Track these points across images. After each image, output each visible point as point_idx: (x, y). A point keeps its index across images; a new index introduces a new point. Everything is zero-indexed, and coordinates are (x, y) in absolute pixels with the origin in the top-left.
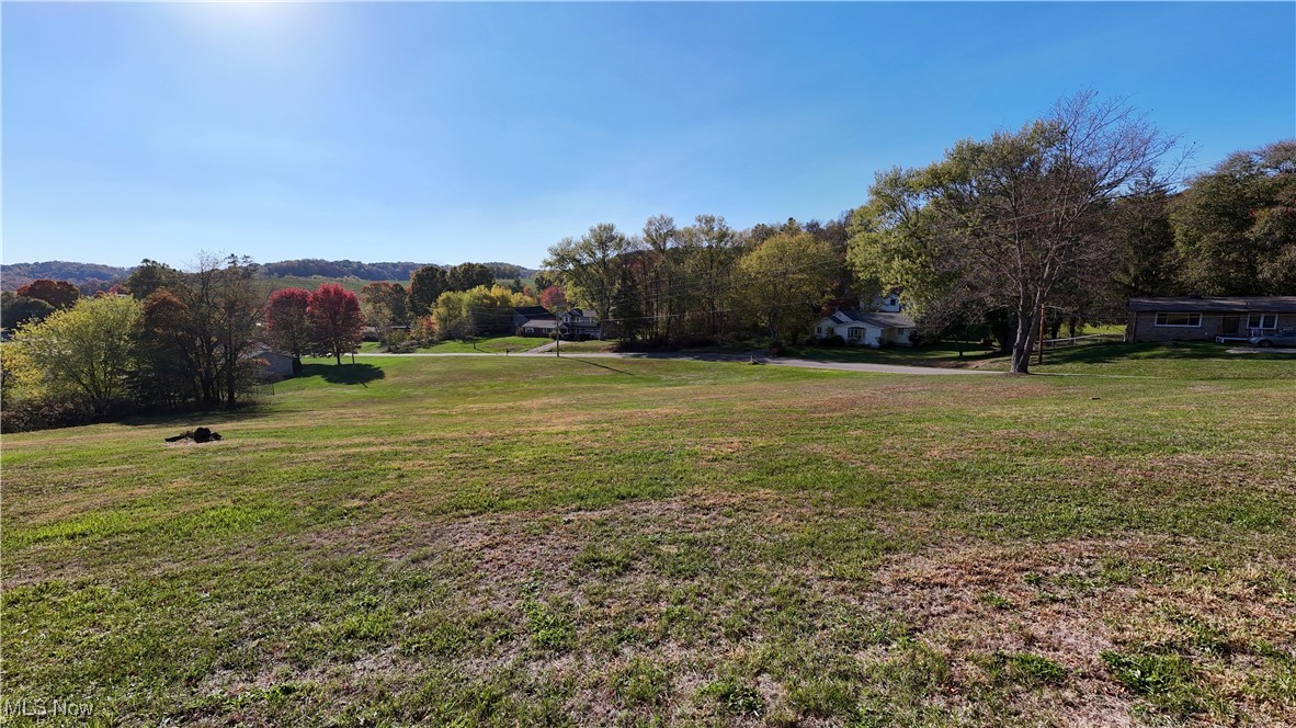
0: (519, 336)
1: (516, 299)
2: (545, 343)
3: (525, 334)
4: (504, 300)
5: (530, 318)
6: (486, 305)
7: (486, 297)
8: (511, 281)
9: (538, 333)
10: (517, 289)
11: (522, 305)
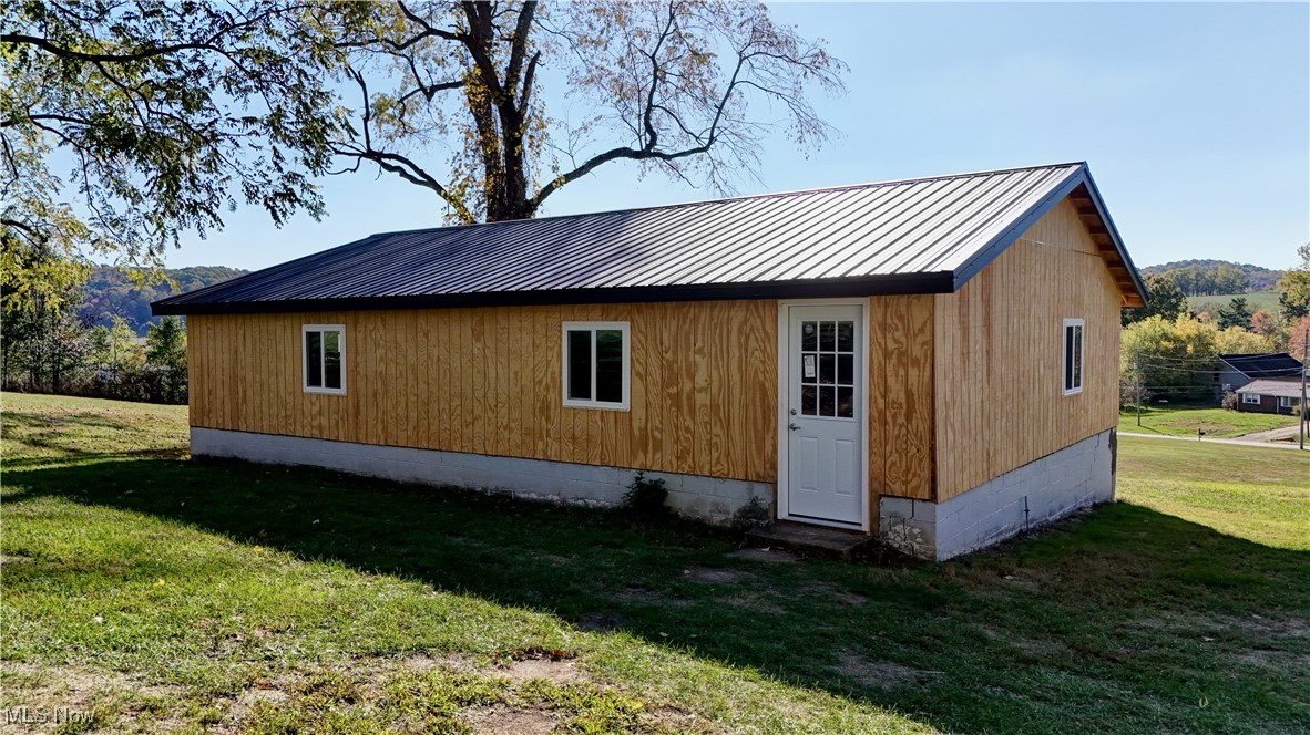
0: (1228, 408)
1: (1230, 340)
2: (1282, 425)
3: (1242, 406)
4: (1202, 342)
5: (1255, 376)
6: (1165, 352)
7: (1166, 337)
8: (1225, 301)
9: (1269, 405)
10: (1237, 317)
11: (1241, 351)
